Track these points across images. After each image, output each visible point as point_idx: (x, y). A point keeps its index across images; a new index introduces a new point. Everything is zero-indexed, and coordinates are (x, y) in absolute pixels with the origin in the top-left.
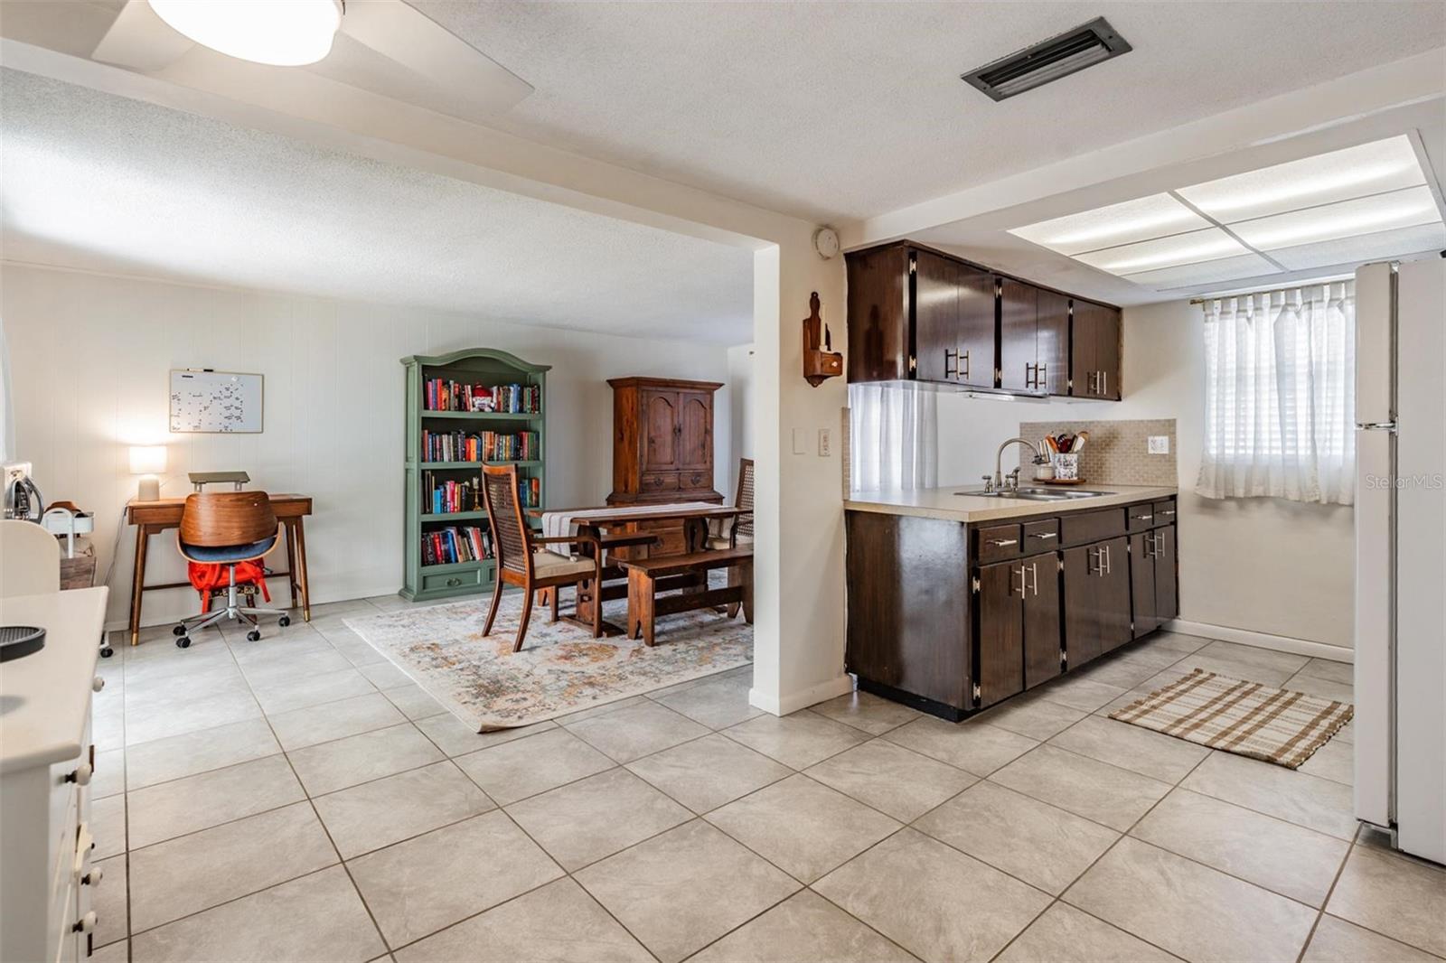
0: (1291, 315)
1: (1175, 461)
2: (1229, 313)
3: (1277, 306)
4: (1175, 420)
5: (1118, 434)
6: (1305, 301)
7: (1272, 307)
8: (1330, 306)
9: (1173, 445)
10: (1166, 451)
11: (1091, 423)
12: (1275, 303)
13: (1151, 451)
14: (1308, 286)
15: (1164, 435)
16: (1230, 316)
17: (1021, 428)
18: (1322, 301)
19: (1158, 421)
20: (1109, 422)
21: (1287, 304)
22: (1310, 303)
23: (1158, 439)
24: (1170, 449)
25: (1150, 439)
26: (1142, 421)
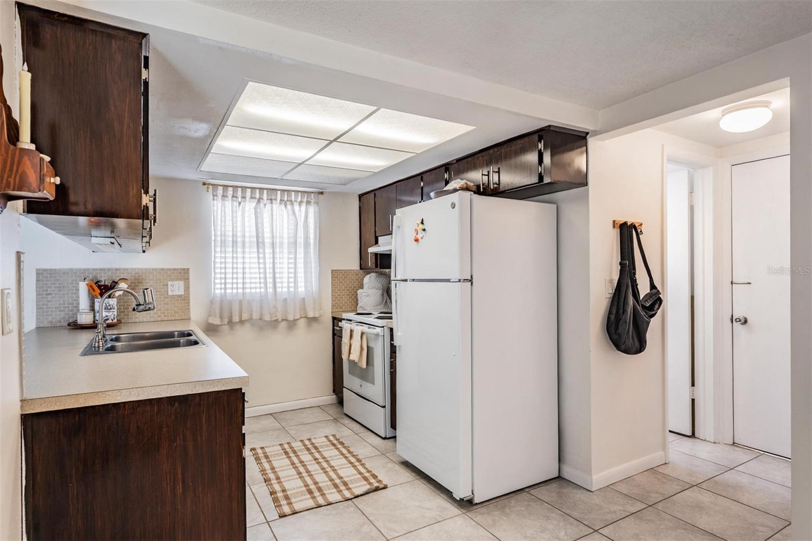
0: (262, 205)
1: (189, 300)
2: (227, 197)
3: (255, 198)
4: (188, 269)
5: (142, 279)
6: (269, 198)
7: (251, 198)
8: (280, 203)
9: (187, 288)
10: (182, 292)
11: (116, 270)
12: (253, 196)
13: (170, 293)
14: (270, 189)
15: (180, 280)
16: (227, 199)
17: (37, 274)
18: (276, 200)
19: (175, 269)
20: (134, 269)
21: (260, 198)
22: (271, 200)
23: (176, 283)
24: (185, 291)
25: (170, 283)
26: (163, 269)
